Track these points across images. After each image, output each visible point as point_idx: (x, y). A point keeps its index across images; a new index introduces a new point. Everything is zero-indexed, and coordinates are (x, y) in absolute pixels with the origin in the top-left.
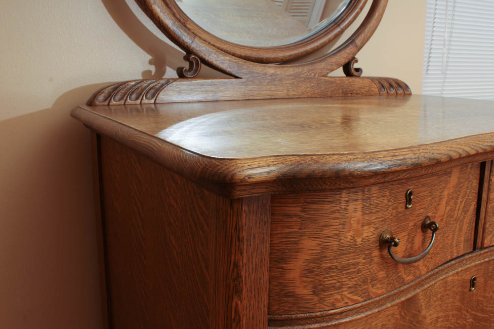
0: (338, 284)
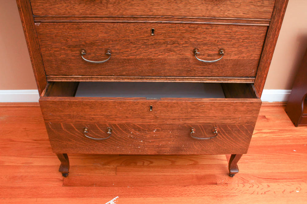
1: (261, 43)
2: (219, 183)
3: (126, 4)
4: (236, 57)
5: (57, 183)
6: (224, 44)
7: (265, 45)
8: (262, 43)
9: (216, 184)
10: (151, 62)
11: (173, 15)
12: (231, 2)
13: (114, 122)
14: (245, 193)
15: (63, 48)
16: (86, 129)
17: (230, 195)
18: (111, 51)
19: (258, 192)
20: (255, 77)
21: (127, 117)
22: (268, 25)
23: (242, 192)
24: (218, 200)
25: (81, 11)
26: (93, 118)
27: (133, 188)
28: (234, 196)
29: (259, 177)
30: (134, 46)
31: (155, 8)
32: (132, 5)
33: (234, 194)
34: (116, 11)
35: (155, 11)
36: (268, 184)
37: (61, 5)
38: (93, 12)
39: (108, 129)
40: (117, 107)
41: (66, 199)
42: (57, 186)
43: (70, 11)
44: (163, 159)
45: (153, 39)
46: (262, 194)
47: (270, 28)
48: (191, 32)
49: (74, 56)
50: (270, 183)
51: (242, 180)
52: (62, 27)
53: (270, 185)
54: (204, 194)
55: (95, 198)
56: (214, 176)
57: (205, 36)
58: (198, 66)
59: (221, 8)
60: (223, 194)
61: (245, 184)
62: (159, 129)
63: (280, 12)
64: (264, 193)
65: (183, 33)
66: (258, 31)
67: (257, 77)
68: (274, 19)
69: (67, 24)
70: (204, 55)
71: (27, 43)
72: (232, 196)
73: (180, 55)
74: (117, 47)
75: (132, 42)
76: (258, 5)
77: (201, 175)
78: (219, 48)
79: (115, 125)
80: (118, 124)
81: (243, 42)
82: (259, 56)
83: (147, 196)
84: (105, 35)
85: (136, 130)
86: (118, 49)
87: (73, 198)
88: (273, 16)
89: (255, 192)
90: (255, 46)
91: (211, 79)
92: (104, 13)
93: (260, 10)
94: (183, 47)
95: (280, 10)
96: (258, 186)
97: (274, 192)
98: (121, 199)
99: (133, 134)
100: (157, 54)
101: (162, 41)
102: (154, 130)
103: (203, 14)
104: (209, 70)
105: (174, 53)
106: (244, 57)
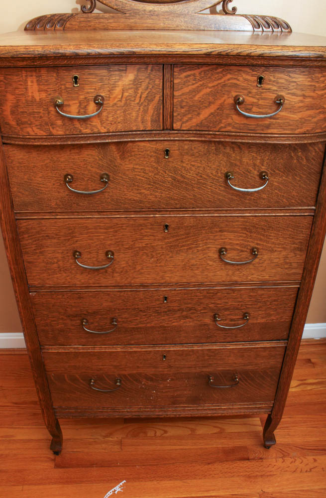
0: (29, 122)
1: (291, 304)
2: (252, 457)
3: (135, 273)
4: (263, 320)
5: (46, 464)
6: (249, 308)
7: (297, 306)
8: (293, 305)
9: (248, 459)
10: (164, 330)
11: (189, 281)
12: (255, 266)
13: (124, 372)
14: (284, 471)
15: (61, 317)
16: (92, 381)
17: (267, 474)
18: (118, 320)
19: (301, 469)
20: (288, 340)
21: (138, 367)
22: (298, 286)
23: (281, 470)
24: (251, 482)
25: (83, 281)
26: (101, 369)
27: (144, 469)
28: (271, 475)
29: (303, 447)
30: (144, 314)
31: (168, 275)
32: (141, 273)
33: (272, 473)
34: (123, 280)
35: (168, 278)
36: (314, 457)
37: (60, 275)
38: (98, 282)
39: (117, 379)
40: (127, 357)
41: (60, 486)
42: (47, 467)
43: (70, 280)
44: (180, 427)
45: (166, 306)
46: (306, 471)
47: (301, 289)
48: (210, 298)
49: (74, 325)
50: (317, 455)
51: (281, 452)
52: (60, 296)
53: (317, 459)
54: (232, 475)
55: (96, 483)
56: (244, 448)
57: (227, 301)
58: (220, 332)
59: (243, 273)
60: (258, 473)
61: (286, 458)
62: (173, 378)
63: (311, 273)
64: (309, 470)
65: (201, 299)
66: (288, 293)
67: (290, 340)
68: (305, 280)
69: (67, 294)
70: (226, 320)
71: (20, 313)
72: (268, 476)
73: (197, 322)
74: (124, 316)
75: (141, 311)
76: (286, 267)
77: (228, 447)
78: (243, 312)
79: (125, 376)
80: (128, 375)
81: (270, 304)
82: (291, 318)
83: (161, 479)
84: (111, 304)
85: (148, 380)
86: (125, 318)
87: (68, 484)
88: (303, 278)
89: (298, 469)
90: (285, 307)
91: (236, 344)
92: (110, 282)
93: (288, 272)
94: (201, 313)
95: (311, 272)
96: (301, 461)
97: (323, 468)
98: (129, 484)
99: (144, 384)
100: (171, 321)
101: (177, 308)
102: (168, 379)
103: (224, 280)
104: (233, 335)
105: (191, 320)
106: (273, 320)
